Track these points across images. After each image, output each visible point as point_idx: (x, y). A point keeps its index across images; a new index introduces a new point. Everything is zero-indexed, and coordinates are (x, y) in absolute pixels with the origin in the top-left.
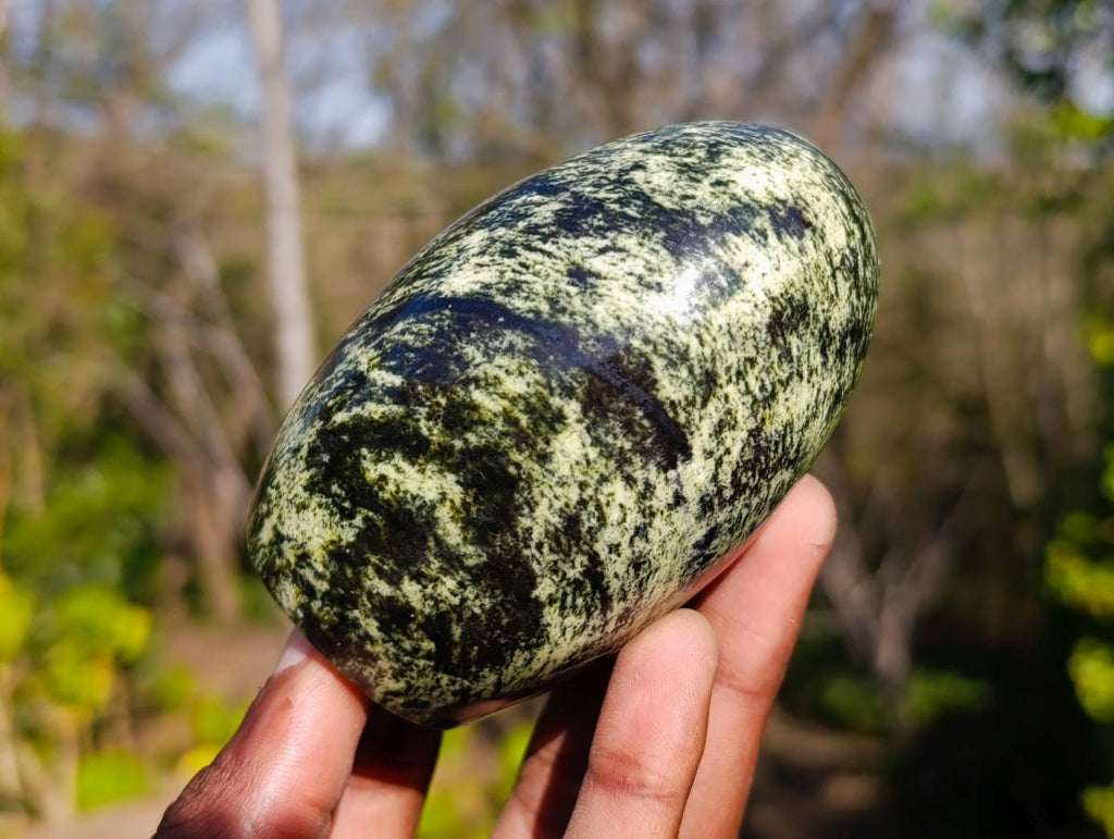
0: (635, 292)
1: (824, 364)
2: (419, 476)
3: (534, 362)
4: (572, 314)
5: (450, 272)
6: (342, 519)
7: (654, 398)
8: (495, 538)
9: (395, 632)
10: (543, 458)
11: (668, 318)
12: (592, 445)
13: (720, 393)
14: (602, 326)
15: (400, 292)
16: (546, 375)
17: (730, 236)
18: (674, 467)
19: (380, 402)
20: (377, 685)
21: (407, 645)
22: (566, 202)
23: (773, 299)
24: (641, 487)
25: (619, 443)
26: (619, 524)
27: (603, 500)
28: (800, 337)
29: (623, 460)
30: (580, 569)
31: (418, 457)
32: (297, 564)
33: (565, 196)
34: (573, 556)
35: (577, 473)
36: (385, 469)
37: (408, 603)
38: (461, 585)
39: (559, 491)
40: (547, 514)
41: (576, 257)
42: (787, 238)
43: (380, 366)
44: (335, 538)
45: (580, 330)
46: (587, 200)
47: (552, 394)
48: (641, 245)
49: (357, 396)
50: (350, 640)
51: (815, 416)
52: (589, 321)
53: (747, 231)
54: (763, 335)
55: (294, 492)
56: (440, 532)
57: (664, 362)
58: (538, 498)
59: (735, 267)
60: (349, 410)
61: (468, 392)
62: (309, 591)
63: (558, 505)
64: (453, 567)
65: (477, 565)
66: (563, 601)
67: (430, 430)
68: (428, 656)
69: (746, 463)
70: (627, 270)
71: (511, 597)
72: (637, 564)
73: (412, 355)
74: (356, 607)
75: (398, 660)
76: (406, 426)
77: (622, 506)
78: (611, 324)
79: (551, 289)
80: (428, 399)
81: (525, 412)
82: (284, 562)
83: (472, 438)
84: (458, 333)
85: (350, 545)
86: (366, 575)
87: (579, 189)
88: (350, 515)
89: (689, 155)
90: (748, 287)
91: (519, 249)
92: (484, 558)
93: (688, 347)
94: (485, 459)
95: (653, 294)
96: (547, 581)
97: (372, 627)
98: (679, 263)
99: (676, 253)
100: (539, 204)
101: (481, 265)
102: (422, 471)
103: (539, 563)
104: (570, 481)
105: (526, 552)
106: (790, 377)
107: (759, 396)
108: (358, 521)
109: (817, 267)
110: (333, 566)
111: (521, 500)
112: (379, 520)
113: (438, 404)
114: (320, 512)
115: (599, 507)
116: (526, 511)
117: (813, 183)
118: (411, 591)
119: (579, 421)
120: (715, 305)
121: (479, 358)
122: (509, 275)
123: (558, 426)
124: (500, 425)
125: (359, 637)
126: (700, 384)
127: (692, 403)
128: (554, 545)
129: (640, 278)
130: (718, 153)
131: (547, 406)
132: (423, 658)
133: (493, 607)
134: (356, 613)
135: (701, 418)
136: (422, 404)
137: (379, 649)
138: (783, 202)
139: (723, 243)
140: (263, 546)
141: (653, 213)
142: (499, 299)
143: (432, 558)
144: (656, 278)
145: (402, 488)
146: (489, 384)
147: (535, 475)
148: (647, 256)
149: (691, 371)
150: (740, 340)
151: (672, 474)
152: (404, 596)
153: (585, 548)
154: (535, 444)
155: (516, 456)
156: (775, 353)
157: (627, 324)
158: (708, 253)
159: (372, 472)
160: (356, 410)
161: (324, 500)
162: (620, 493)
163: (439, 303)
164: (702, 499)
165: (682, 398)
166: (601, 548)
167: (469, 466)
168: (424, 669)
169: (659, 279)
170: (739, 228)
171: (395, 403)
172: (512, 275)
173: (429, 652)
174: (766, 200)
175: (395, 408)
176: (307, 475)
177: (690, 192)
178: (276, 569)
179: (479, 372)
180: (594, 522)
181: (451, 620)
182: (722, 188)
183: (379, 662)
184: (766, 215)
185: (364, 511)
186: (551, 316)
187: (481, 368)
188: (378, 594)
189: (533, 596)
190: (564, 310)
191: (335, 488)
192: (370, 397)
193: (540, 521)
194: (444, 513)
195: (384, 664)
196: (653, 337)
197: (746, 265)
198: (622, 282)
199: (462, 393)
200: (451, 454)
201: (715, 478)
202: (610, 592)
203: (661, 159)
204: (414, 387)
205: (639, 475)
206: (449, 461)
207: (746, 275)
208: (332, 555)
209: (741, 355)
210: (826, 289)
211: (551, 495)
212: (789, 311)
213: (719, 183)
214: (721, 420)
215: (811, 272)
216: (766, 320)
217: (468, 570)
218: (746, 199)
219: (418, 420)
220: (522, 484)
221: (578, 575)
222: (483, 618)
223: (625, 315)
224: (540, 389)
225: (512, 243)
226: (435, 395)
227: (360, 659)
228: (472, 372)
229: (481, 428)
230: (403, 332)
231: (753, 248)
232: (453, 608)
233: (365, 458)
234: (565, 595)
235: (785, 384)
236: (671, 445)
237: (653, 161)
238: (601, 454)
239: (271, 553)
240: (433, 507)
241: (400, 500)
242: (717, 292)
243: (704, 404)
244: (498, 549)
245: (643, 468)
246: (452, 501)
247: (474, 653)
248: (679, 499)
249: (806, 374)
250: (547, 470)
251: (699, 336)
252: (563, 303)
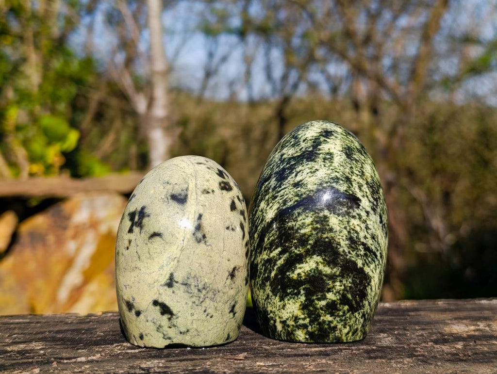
0: (313, 176)
1: (365, 157)
2: (307, 264)
3: (307, 211)
4: (305, 193)
5: (265, 217)
6: (297, 296)
7: (341, 193)
8: (338, 261)
9: (335, 312)
10: (331, 230)
11: (326, 174)
12: (338, 216)
13: (352, 180)
14: (314, 189)
15: (256, 236)
16: (313, 211)
17: (319, 147)
18: (360, 205)
19: (280, 258)
20: (342, 335)
21: (341, 313)
22: (275, 177)
23: (342, 151)
24: (357, 217)
25: (344, 210)
26: (361, 230)
27: (352, 227)
28: (355, 154)
29: (348, 214)
30: (363, 250)
31: (302, 260)
32: (295, 323)
33: (273, 176)
34: (359, 248)
35: (342, 226)
36: (297, 271)
37: (332, 300)
38: (341, 281)
39: (341, 234)
40: (344, 242)
41: (292, 182)
42: (331, 137)
43: (271, 252)
44: (300, 303)
45: (310, 194)
46: (279, 171)
47: (319, 214)
48: (303, 166)
49: (272, 265)
50: (326, 329)
51: (374, 171)
52: (310, 191)
53: (321, 143)
54: (348, 160)
55: (278, 306)
56: (324, 273)
57: (335, 183)
58: (339, 241)
59: (328, 152)
60: (273, 270)
61: (299, 233)
62: (305, 326)
63: (344, 238)
64: (335, 279)
65: (340, 272)
66: (366, 262)
67: (299, 251)
68: (348, 311)
69: (372, 192)
70: (306, 173)
71: (355, 273)
72: (373, 238)
73: (277, 240)
74: (320, 316)
75: (341, 320)
76: (292, 256)
77: (358, 225)
78: (315, 187)
79: (294, 194)
80: (291, 245)
81: (317, 224)
82: (291, 327)
83: (311, 242)
84: (283, 224)
85: (305, 301)
86: (316, 304)
87: (275, 172)
88: (299, 293)
89: (291, 143)
90: (334, 153)
91: (277, 195)
92: (340, 269)
93: (336, 176)
94: (318, 244)
95: (317, 172)
96: (359, 260)
97: (328, 318)
98: (316, 161)
99: (313, 160)
100: (269, 183)
101: (271, 207)
102: (307, 262)
103: (353, 257)
104: (342, 229)
105: (348, 257)
106: (362, 165)
107: (361, 174)
108: (302, 292)
109: (343, 138)
110: (306, 311)
111: (335, 245)
112: (307, 286)
113: (295, 243)
114: (290, 302)
115: (353, 230)
116: (339, 247)
117: (322, 124)
118: (330, 296)
119: (330, 214)
120: (332, 162)
121: (294, 223)
122: (281, 201)
123: (327, 219)
124: (314, 233)
125: (327, 325)
126: (347, 181)
127: (349, 187)
128: (352, 249)
129: (311, 172)
130: (296, 137)
131: (320, 217)
132: (347, 313)
133: (353, 280)
134: (322, 318)
135: (354, 189)
136: (292, 247)
137: (335, 322)
138: (322, 132)
139: (320, 150)
140: (281, 331)
141: (298, 158)
142: (284, 207)
143: (328, 282)
144: (314, 169)
145: (306, 271)
146: (303, 226)
147: (333, 235)
148: (307, 167)
149: (342, 180)
150: (345, 165)
151: (361, 207)
152: (330, 299)
153: (359, 243)
154: (326, 229)
155: (325, 236)
156: (354, 162)
157: (319, 183)
158: (319, 154)
159: (294, 276)
160: (275, 268)
161: (288, 297)
162: (355, 222)
163: (270, 224)
164: (372, 208)
165: (346, 188)
166: (363, 240)
167: (316, 249)
168: (350, 316)
169: (315, 168)
170: (320, 144)
171: (284, 255)
172: (281, 200)
173: (348, 310)
174: (318, 135)
175: (285, 256)
176: (277, 298)
177: (300, 148)
178: (291, 332)
179: (297, 226)
180: (356, 235)
181: (346, 294)
182: (306, 141)
183: (338, 327)
184: (322, 137)
185: (302, 288)
186: (300, 198)
187: (297, 225)
188: (323, 306)
189: (359, 267)
190: (302, 195)
191: (289, 291)
192: (276, 260)
193: (344, 246)
194: (321, 267)
195: (339, 326)
196: (327, 180)
197: (329, 149)
198: (308, 177)
199: (298, 235)
200: (309, 251)
201: (370, 201)
202: (374, 250)
203: (285, 149)
204: (285, 246)
205: (354, 214)
206: (311, 253)
207: (331, 151)
208: (303, 309)
209: (348, 168)
210: (349, 141)
211: (341, 237)
212: (347, 151)
213: (304, 141)
214: (359, 186)
215: (342, 139)
216: (345, 156)
217: (339, 276)
218: (314, 138)
219: (294, 252)
220: (332, 241)
221: (364, 252)
222: (352, 286)
223: (316, 182)
224: (314, 215)
225: (273, 196)
226: (292, 242)
227: (333, 332)
228: (296, 228)
229: (310, 238)
230: (268, 239)
231: (326, 145)
232: (344, 290)
233: (289, 275)
234: (365, 260)
235: (362, 167)
236: (354, 201)
237: (284, 151)
238: (342, 217)
239: (285, 330)
240: (317, 268)
241: (307, 275)
242: (329, 160)
243: (352, 185)
244: (341, 263)
245: (354, 211)
246: (320, 262)
247: (358, 299)
248: (368, 213)
249: (364, 162)
250: (335, 232)
251: (336, 172)
252: (300, 193)
